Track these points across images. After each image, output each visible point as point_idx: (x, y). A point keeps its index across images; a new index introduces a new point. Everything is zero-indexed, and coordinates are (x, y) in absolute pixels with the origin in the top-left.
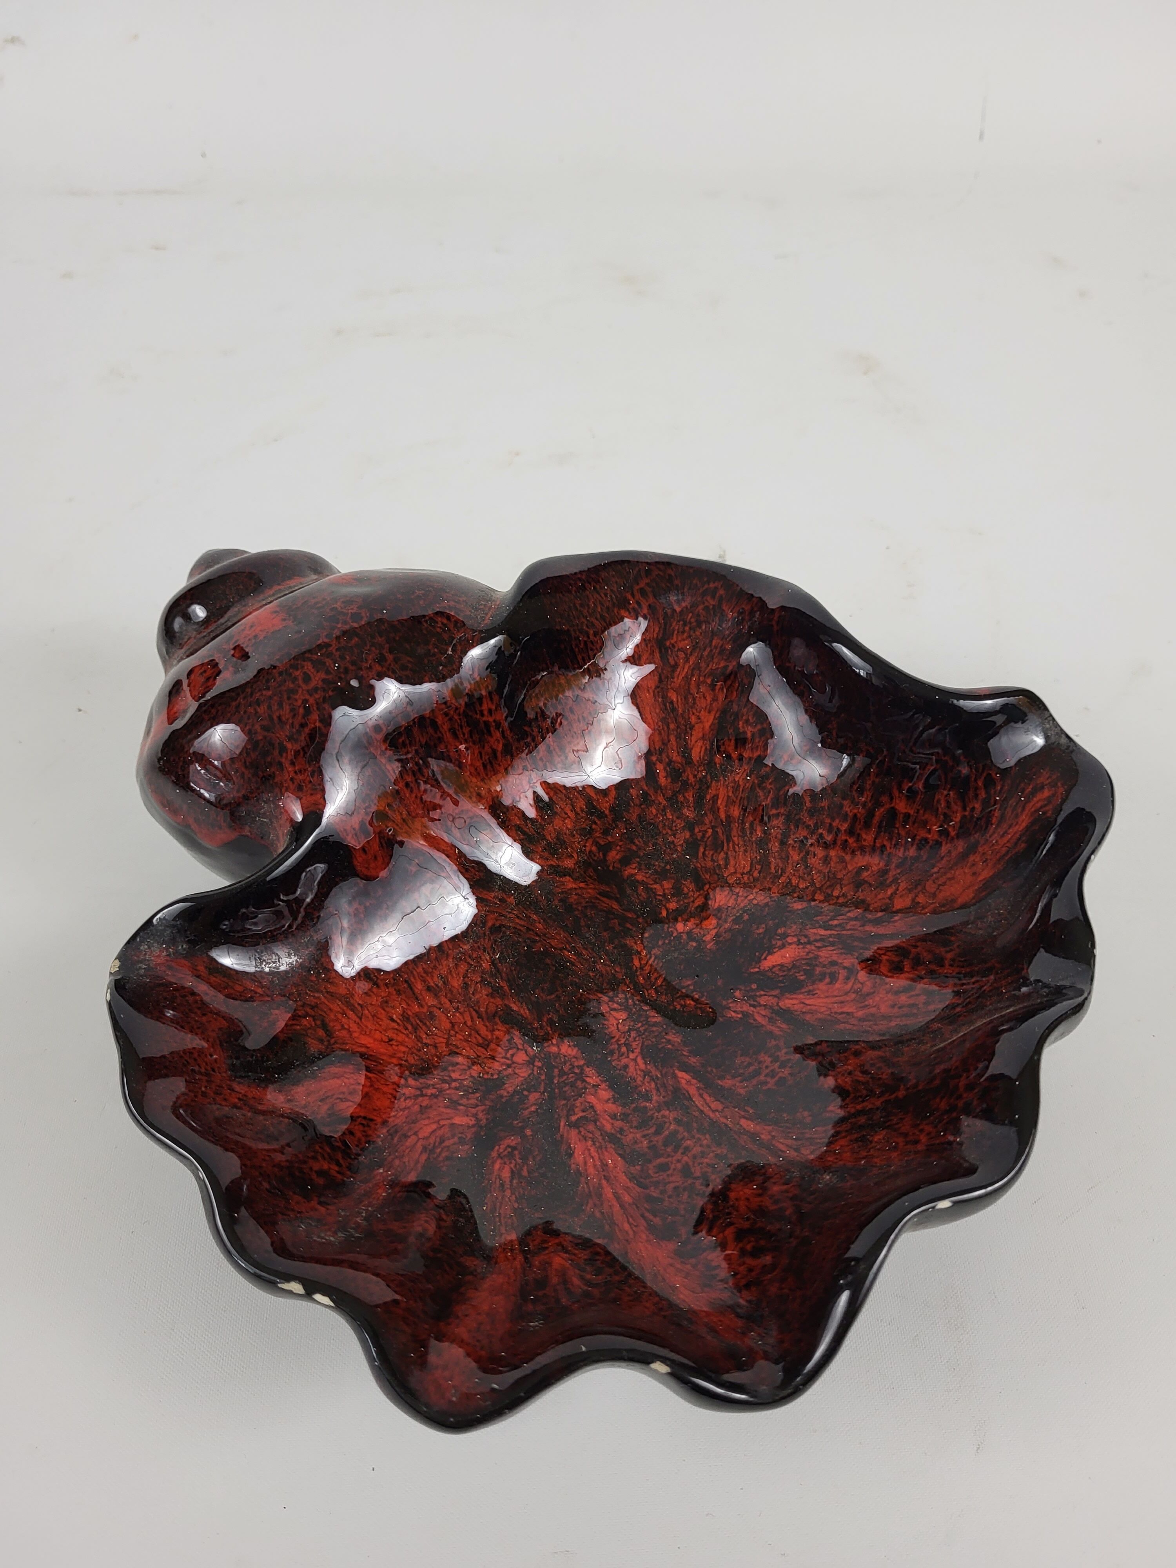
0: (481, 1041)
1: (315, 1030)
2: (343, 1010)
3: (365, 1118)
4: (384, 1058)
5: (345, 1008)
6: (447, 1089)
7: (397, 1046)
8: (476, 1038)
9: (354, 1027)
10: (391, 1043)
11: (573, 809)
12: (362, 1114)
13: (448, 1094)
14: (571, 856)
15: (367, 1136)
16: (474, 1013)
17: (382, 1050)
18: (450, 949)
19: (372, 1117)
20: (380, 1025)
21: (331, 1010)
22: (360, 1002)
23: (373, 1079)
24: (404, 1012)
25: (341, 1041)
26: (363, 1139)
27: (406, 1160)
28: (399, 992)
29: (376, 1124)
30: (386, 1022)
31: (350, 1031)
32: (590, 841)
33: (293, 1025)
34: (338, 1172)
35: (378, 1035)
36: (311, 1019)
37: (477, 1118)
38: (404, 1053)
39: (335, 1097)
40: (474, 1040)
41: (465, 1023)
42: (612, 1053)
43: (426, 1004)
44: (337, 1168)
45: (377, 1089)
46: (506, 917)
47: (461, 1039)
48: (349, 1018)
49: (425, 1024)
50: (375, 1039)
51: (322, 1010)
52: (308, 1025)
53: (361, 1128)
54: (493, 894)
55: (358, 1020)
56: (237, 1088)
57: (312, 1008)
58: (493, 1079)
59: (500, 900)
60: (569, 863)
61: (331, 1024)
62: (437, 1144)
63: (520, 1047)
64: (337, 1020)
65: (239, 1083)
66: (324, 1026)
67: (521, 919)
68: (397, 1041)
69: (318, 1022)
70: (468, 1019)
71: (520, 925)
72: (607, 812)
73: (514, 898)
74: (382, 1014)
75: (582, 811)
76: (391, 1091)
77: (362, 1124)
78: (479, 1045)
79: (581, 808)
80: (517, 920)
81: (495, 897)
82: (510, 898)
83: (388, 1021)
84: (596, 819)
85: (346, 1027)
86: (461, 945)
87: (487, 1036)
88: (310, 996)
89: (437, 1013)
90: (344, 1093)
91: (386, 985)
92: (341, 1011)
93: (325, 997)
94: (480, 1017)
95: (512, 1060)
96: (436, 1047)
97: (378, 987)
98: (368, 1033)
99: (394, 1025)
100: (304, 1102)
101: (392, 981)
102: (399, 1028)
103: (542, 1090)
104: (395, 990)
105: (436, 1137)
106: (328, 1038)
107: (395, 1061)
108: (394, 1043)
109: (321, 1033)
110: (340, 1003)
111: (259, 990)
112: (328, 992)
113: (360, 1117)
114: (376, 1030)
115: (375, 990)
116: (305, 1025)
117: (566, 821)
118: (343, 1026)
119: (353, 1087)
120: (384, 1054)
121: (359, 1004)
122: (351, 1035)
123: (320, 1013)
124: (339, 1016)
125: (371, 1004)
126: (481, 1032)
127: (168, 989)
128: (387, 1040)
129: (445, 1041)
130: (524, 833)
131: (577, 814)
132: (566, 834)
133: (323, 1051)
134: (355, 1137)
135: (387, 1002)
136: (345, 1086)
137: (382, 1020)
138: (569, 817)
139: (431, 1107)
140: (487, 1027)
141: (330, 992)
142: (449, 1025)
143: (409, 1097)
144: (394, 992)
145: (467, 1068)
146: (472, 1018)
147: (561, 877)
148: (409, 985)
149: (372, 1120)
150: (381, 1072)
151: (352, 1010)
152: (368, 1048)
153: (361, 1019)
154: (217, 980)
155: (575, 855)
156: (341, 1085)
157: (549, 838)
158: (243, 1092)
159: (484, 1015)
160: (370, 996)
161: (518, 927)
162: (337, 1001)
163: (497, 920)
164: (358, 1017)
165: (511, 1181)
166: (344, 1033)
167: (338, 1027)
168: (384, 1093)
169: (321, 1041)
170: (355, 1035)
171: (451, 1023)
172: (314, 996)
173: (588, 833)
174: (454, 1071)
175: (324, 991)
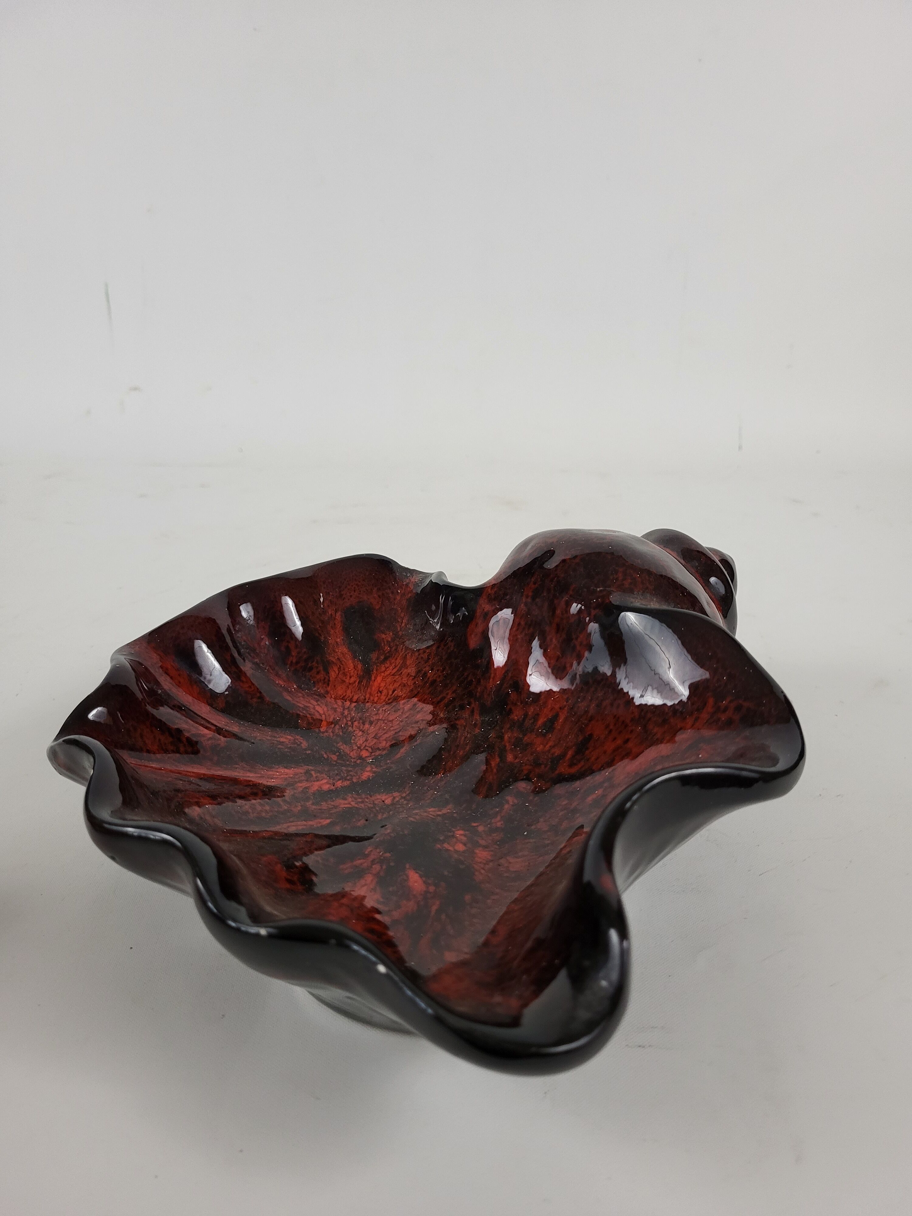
0: (379, 735)
1: (383, 654)
2: (397, 666)
3: (329, 681)
4: (369, 690)
5: (399, 666)
6: (346, 719)
7: (378, 696)
8: (382, 732)
9: (387, 673)
10: (379, 692)
11: (552, 747)
12: (331, 679)
13: (343, 720)
14: (516, 757)
15: (318, 682)
16: (399, 730)
17: (373, 688)
18: (439, 707)
19: (330, 685)
20: (389, 685)
21: (396, 659)
22: (403, 673)
23: (354, 685)
24: (400, 697)
25: (378, 668)
26: (315, 680)
27: (302, 699)
28: (412, 690)
29: (326, 687)
30: (391, 688)
31: (385, 671)
32: (530, 767)
33: (384, 642)
34: (292, 662)
35: (383, 684)
36: (389, 650)
37: (324, 732)
38: (373, 700)
39: (342, 666)
40: (380, 732)
41: (392, 727)
42: (358, 794)
43: (405, 706)
44: (294, 661)
45: (348, 687)
46: (464, 730)
47: (381, 726)
48: (393, 669)
49: (392, 708)
50: (380, 684)
51: (395, 654)
52: (385, 649)
53: (323, 678)
54: (478, 718)
55: (391, 674)
56: (338, 614)
57: (396, 650)
58: (351, 740)
59: (475, 723)
60: (510, 758)
61: (388, 662)
62: (309, 712)
63: (373, 754)
64: (391, 664)
65: (341, 615)
66: (386, 658)
67: (465, 740)
68: (380, 696)
69: (388, 655)
70: (395, 728)
71: (460, 741)
72: (557, 772)
73: (479, 732)
74: (396, 685)
75: (553, 754)
76: (347, 695)
77: (325, 678)
78: (376, 734)
79: (555, 752)
80: (463, 738)
81: (476, 720)
82: (479, 729)
83: (393, 689)
84: (549, 766)
85: (387, 670)
86: (442, 712)
87: (382, 738)
88: (403, 647)
89: (400, 713)
90: (344, 669)
91: (415, 683)
92: (396, 665)
93: (403, 654)
94: (396, 733)
95: (363, 749)
96: (376, 714)
97: (413, 679)
98: (384, 680)
99: (391, 693)
100: (337, 651)
101: (418, 685)
102: (389, 696)
103: (339, 761)
104: (413, 688)
105: (314, 712)
106: (380, 662)
107: (368, 696)
108: (379, 694)
109: (382, 657)
110: (401, 663)
111: (403, 625)
112: (406, 655)
113: (329, 678)
114: (386, 683)
115: (411, 678)
116: (385, 648)
117: (541, 746)
118: (388, 667)
119: (348, 674)
120: (371, 689)
121: (402, 672)
122: (383, 672)
123: (393, 654)
124: (393, 665)
125: (402, 678)
126: (385, 735)
127: (392, 581)
128: (380, 690)
129: (380, 718)
130: (524, 720)
131: (549, 751)
132: (532, 749)
133: (372, 661)
134: (316, 675)
135: (404, 686)
136: (349, 670)
137: (393, 685)
138: (545, 747)
139: (335, 712)
140: (389, 737)
141: (407, 656)
142: (391, 719)
143: (343, 704)
144: (411, 688)
145: (361, 729)
146: (395, 729)
147: (499, 755)
148: (416, 695)
149: (328, 685)
150: (359, 689)
151: (398, 670)
152: (375, 681)
153: (392, 675)
154: (404, 604)
155: (517, 761)
156: (349, 669)
157: (526, 738)
158: (337, 617)
159: (397, 735)
160: (407, 676)
161: (458, 739)
162: (402, 661)
163: (461, 725)
164: (394, 673)
165: (277, 741)
166: (383, 669)
167: (387, 665)
168: (346, 692)
169: (378, 659)
170: (383, 674)
171: (393, 720)
172: (402, 649)
173: (536, 764)
174: (359, 723)
175: (406, 653)
